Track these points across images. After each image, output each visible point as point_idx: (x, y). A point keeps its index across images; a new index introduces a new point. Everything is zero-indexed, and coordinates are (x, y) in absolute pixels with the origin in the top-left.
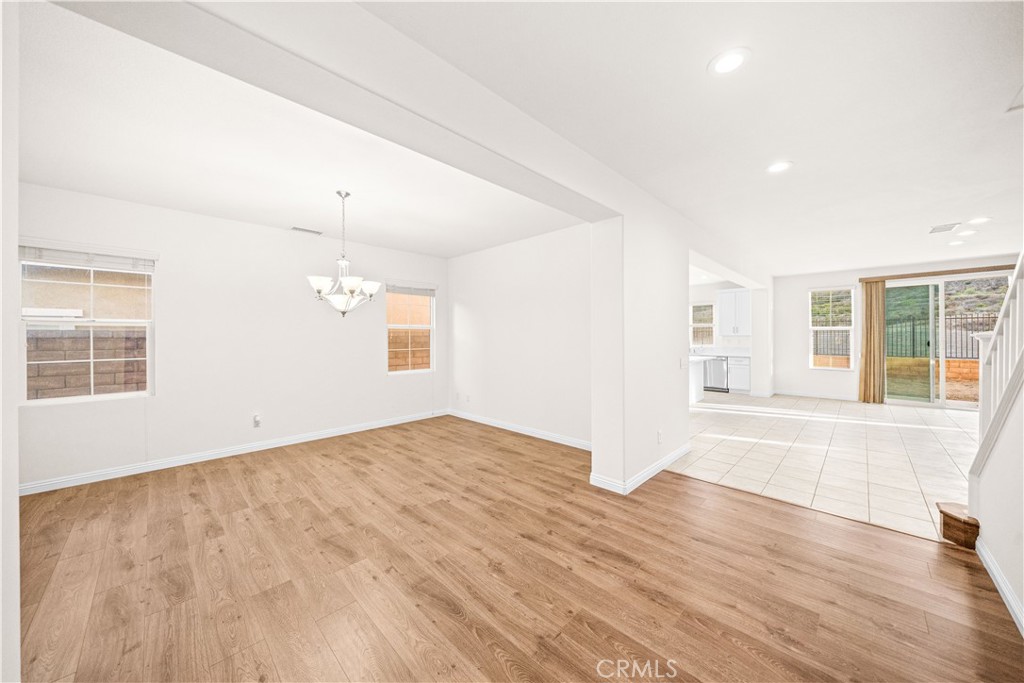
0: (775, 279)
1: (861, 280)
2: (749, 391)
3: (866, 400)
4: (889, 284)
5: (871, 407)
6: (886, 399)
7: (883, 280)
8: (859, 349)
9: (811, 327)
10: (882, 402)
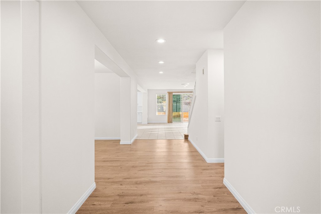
0: (148, 90)
1: (168, 92)
2: (142, 123)
3: (169, 123)
4: (174, 94)
5: (170, 124)
6: (173, 122)
7: (172, 93)
8: (167, 109)
9: (157, 104)
10: (172, 122)
